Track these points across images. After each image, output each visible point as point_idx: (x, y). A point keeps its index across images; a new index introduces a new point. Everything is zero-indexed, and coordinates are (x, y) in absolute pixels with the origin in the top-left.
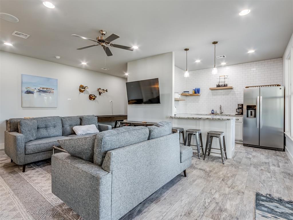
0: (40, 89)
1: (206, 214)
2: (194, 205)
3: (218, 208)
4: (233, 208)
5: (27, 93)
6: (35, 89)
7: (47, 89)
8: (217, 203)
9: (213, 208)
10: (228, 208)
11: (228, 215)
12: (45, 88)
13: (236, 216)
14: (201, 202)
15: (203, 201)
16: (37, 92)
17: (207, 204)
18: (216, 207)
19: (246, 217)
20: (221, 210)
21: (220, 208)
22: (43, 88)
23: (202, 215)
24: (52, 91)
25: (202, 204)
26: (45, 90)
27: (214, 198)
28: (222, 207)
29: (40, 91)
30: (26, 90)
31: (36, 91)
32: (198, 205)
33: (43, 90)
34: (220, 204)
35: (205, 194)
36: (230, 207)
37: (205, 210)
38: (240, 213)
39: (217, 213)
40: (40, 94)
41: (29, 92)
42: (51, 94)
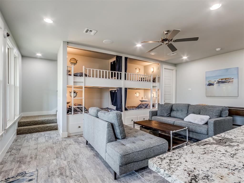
0: (219, 81)
1: (68, 167)
2: (78, 166)
3: (64, 174)
4: (54, 181)
5: (209, 86)
6: (215, 81)
7: (226, 79)
8: (67, 176)
9: (67, 172)
10: (57, 179)
11: (56, 174)
12: (223, 79)
13: (50, 178)
14: (77, 170)
15: (76, 171)
16: (217, 83)
17: (72, 171)
18: (66, 174)
19: (43, 181)
20: (61, 174)
21: (63, 175)
22: (222, 79)
23: (68, 165)
24: (231, 80)
25: (75, 169)
26: (224, 80)
27: (72, 179)
28: (62, 176)
29: (219, 82)
30: (208, 83)
31: (215, 83)
32: (76, 167)
33: (221, 81)
34: (65, 177)
35: (81, 177)
36: (57, 181)
37: (70, 168)
38: (49, 181)
39: (62, 171)
40: (219, 85)
41: (210, 84)
42: (230, 84)
